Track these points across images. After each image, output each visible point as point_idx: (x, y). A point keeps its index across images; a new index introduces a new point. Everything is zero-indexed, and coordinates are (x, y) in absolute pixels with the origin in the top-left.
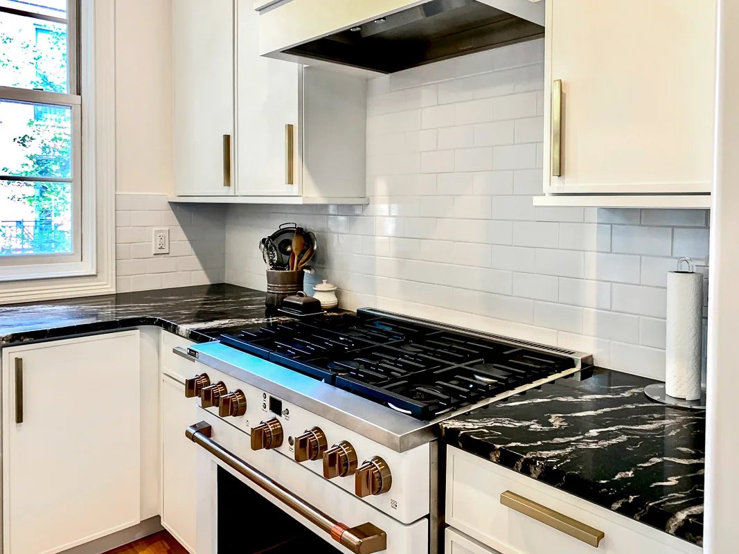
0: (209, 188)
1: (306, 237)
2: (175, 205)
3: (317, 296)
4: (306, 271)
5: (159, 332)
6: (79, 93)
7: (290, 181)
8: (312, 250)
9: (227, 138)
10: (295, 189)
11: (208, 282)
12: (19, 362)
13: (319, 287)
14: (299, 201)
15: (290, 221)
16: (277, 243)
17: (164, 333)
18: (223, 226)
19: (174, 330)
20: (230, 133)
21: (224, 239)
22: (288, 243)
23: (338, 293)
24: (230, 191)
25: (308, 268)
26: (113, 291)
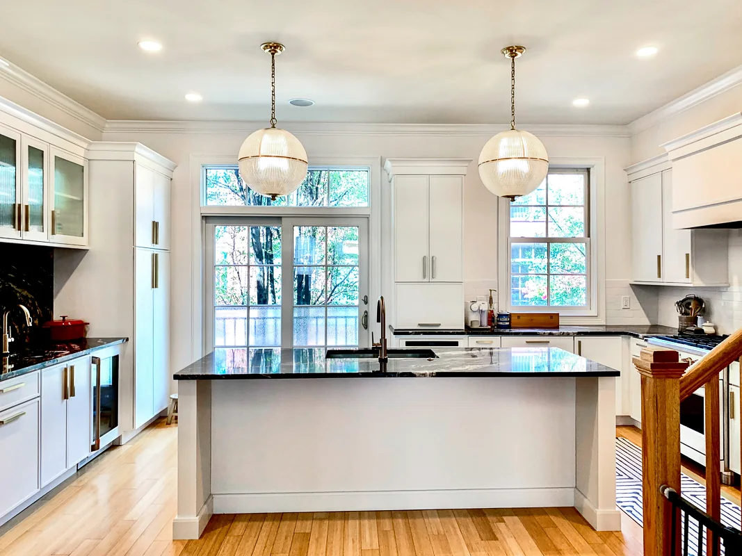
0: (650, 278)
1: (699, 301)
2: (632, 285)
3: (704, 328)
4: (699, 317)
5: (629, 338)
6: (589, 236)
7: (688, 277)
8: (702, 307)
9: (659, 257)
10: (689, 280)
11: (649, 324)
12: (580, 342)
13: (705, 324)
14: (691, 285)
15: (692, 294)
16: (684, 303)
17: (632, 338)
18: (658, 295)
19: (637, 336)
20: (661, 254)
21: (657, 309)
22: (690, 304)
23: (715, 328)
24: (661, 280)
25: (699, 315)
26: (604, 324)
